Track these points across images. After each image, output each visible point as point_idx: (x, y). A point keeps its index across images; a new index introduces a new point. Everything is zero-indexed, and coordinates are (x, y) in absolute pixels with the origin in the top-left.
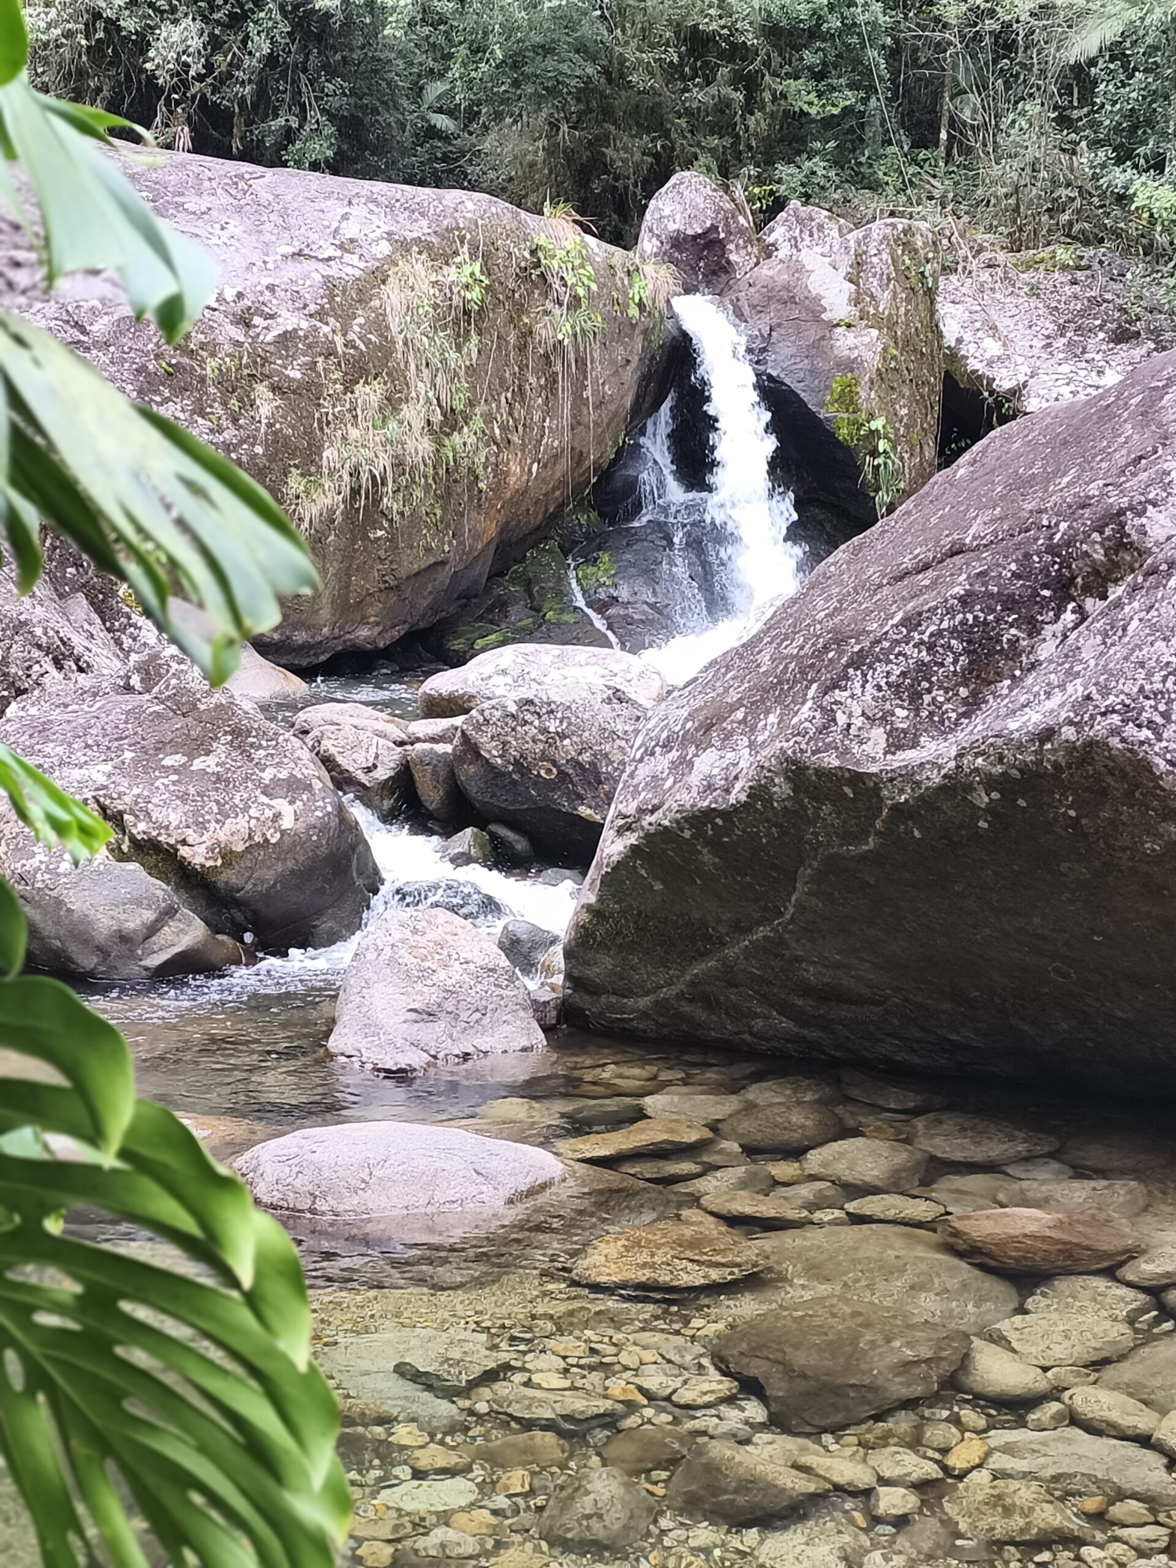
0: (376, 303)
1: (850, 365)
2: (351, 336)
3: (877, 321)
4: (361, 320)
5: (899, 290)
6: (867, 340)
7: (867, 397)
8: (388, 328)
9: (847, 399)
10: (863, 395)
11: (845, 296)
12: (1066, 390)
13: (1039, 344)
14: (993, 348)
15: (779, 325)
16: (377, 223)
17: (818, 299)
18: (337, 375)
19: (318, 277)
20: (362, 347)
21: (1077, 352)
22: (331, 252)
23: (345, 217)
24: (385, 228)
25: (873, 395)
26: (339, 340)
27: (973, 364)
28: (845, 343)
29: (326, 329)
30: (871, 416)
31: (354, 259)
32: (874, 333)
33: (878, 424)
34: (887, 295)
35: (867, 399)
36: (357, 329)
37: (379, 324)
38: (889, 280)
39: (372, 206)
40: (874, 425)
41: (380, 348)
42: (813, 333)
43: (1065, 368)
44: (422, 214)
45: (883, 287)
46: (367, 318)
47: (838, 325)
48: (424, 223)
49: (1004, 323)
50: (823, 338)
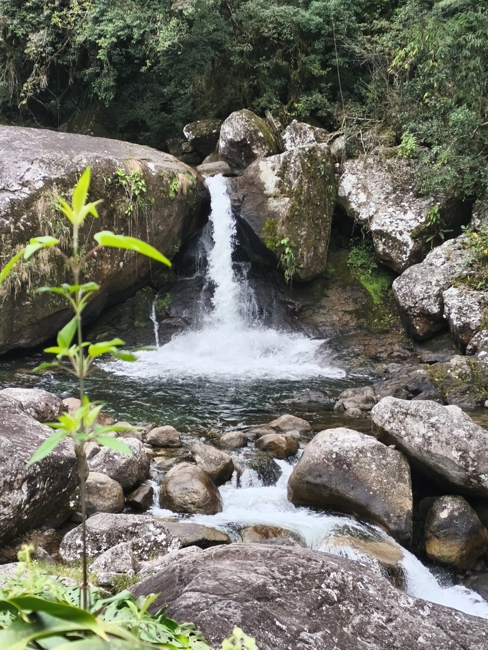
0: (33, 208)
1: (274, 215)
2: (19, 224)
3: (290, 194)
4: (25, 216)
5: (304, 178)
6: (283, 203)
7: (281, 229)
8: (37, 219)
9: (272, 230)
10: (279, 228)
11: (274, 183)
12: (388, 221)
13: (383, 197)
14: (362, 197)
15: (247, 195)
16: (40, 172)
17: (263, 184)
18: (10, 241)
19: (8, 200)
20: (23, 228)
21: (398, 202)
22: (16, 187)
23: (28, 170)
24: (43, 175)
25: (283, 228)
26: (12, 227)
27: (353, 206)
28: (273, 204)
29: (7, 222)
30: (283, 238)
31: (26, 190)
32: (287, 199)
33: (285, 241)
34: (296, 182)
35: (280, 230)
36: (22, 220)
37: (33, 218)
38: (299, 173)
39: (41, 164)
40: (282, 242)
41: (32, 227)
42: (260, 200)
43: (391, 210)
44: (62, 166)
45: (295, 178)
46: (28, 216)
47: (270, 196)
48: (63, 170)
49: (371, 185)
50: (263, 202)
